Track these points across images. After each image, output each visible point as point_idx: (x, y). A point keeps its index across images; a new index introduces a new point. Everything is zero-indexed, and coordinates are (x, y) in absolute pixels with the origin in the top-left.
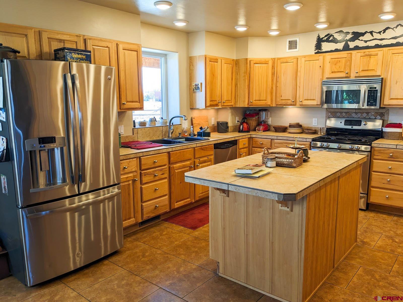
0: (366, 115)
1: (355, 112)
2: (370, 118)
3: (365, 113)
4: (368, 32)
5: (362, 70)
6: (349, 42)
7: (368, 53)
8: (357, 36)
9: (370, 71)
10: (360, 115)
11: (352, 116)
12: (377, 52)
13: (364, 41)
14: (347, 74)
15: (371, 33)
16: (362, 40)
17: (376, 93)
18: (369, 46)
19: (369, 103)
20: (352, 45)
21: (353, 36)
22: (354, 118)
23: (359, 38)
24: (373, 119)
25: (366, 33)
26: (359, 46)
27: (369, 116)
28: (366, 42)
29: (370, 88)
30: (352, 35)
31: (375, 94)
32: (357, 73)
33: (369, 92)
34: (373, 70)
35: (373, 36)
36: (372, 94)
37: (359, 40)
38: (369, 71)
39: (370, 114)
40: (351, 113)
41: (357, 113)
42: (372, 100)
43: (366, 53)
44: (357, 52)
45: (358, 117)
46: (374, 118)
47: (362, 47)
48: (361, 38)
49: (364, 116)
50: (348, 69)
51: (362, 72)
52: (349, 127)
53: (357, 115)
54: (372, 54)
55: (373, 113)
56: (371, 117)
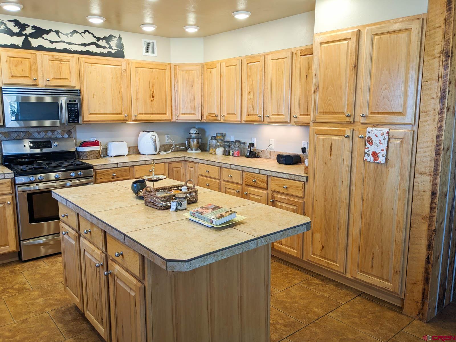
0: (51, 133)
1: (37, 131)
2: (56, 138)
3: (49, 131)
4: (54, 30)
5: (53, 78)
6: (30, 38)
7: (57, 57)
8: (39, 32)
9: (63, 80)
10: (44, 134)
11: (34, 136)
12: (68, 58)
13: (50, 41)
14: (34, 81)
15: (57, 32)
16: (47, 39)
17: (76, 107)
18: (56, 48)
19: (71, 119)
20: (35, 42)
21: (35, 31)
22: (37, 138)
23: (43, 36)
24: (60, 138)
25: (51, 32)
26: (45, 47)
27: (55, 134)
28: (52, 42)
29: (70, 101)
30: (33, 29)
31: (76, 109)
32: (48, 81)
33: (69, 106)
34: (66, 79)
35: (60, 38)
36: (73, 108)
37: (43, 38)
38: (61, 80)
39: (55, 132)
40: (31, 132)
41: (40, 132)
42: (73, 115)
43: (55, 57)
44: (44, 54)
45: (41, 137)
46: (62, 136)
47: (48, 48)
48: (45, 36)
49: (49, 136)
50: (34, 74)
51: (53, 80)
52: (38, 151)
53: (40, 134)
54: (63, 60)
55: (59, 131)
56: (57, 136)
